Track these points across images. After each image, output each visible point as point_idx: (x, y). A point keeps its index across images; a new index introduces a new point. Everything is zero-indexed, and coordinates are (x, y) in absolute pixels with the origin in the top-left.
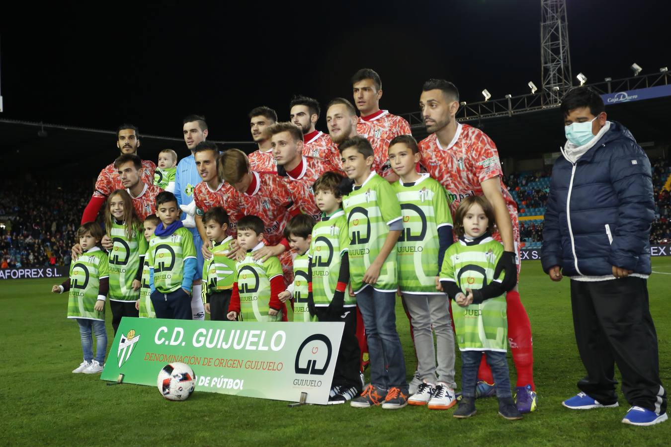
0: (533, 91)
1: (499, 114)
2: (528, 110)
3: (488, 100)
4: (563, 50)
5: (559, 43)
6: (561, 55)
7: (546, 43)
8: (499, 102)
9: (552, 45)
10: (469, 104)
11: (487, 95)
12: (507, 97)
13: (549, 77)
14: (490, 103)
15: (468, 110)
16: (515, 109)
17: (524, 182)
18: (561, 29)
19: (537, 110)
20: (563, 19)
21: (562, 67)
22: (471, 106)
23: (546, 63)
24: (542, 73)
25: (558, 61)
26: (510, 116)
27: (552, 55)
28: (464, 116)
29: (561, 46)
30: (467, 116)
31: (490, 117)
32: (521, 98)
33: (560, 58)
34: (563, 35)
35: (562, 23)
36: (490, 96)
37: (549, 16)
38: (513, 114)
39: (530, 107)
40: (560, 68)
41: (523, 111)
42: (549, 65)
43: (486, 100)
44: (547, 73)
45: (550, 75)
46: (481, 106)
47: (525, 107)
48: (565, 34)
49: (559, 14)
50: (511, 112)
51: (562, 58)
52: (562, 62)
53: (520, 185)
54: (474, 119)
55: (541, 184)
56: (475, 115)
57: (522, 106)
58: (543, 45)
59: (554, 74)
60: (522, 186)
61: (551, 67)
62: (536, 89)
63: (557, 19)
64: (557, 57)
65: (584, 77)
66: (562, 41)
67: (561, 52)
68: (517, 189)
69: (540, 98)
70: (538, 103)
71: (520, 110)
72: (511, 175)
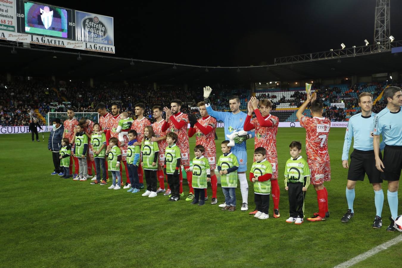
0: (367, 45)
1: (349, 56)
2: (364, 54)
3: (344, 48)
4: (386, 21)
5: (384, 18)
6: (385, 24)
7: (378, 17)
8: (349, 50)
9: (381, 18)
10: (335, 50)
11: (343, 46)
12: (353, 47)
13: (378, 35)
14: (344, 50)
15: (333, 54)
16: (357, 53)
17: (361, 88)
18: (386, 10)
19: (368, 54)
20: (388, 5)
21: (385, 30)
22: (334, 51)
23: (377, 28)
24: (375, 33)
25: (383, 27)
26: (354, 56)
27: (380, 24)
28: (331, 56)
29: (385, 19)
30: (333, 56)
31: (344, 57)
32: (360, 48)
33: (384, 25)
34: (387, 13)
35: (387, 7)
36: (345, 46)
37: (380, 3)
38: (356, 56)
39: (365, 52)
40: (384, 31)
41: (361, 54)
42: (379, 29)
43: (343, 48)
44: (377, 33)
45: (379, 34)
46: (340, 51)
47: (362, 52)
48: (388, 13)
49: (385, 2)
50: (355, 55)
51: (385, 25)
52: (385, 27)
53: (359, 89)
54: (336, 58)
55: (370, 89)
56: (337, 55)
57: (361, 52)
58: (376, 18)
59: (381, 33)
60: (360, 90)
61: (380, 30)
62: (368, 43)
63: (384, 5)
64: (383, 25)
65: (393, 37)
66: (386, 16)
67: (385, 22)
68: (357, 91)
69: (370, 48)
70: (369, 50)
71: (360, 54)
72: (355, 84)
